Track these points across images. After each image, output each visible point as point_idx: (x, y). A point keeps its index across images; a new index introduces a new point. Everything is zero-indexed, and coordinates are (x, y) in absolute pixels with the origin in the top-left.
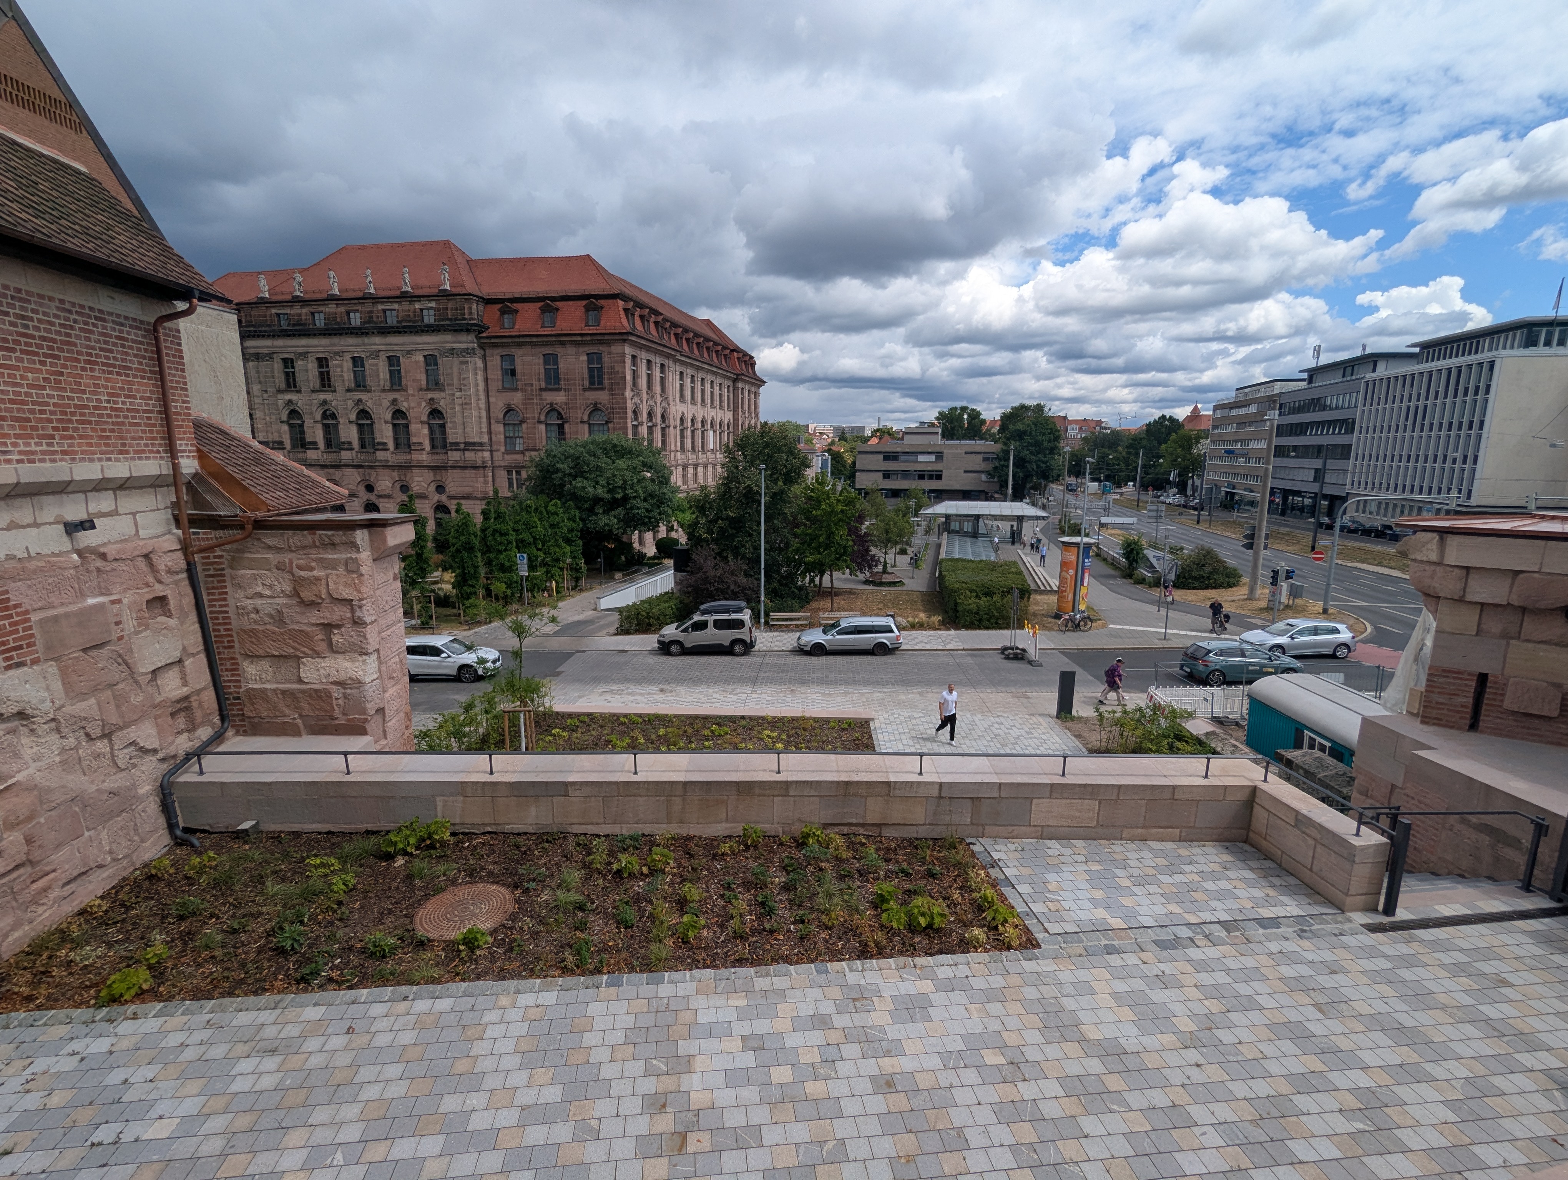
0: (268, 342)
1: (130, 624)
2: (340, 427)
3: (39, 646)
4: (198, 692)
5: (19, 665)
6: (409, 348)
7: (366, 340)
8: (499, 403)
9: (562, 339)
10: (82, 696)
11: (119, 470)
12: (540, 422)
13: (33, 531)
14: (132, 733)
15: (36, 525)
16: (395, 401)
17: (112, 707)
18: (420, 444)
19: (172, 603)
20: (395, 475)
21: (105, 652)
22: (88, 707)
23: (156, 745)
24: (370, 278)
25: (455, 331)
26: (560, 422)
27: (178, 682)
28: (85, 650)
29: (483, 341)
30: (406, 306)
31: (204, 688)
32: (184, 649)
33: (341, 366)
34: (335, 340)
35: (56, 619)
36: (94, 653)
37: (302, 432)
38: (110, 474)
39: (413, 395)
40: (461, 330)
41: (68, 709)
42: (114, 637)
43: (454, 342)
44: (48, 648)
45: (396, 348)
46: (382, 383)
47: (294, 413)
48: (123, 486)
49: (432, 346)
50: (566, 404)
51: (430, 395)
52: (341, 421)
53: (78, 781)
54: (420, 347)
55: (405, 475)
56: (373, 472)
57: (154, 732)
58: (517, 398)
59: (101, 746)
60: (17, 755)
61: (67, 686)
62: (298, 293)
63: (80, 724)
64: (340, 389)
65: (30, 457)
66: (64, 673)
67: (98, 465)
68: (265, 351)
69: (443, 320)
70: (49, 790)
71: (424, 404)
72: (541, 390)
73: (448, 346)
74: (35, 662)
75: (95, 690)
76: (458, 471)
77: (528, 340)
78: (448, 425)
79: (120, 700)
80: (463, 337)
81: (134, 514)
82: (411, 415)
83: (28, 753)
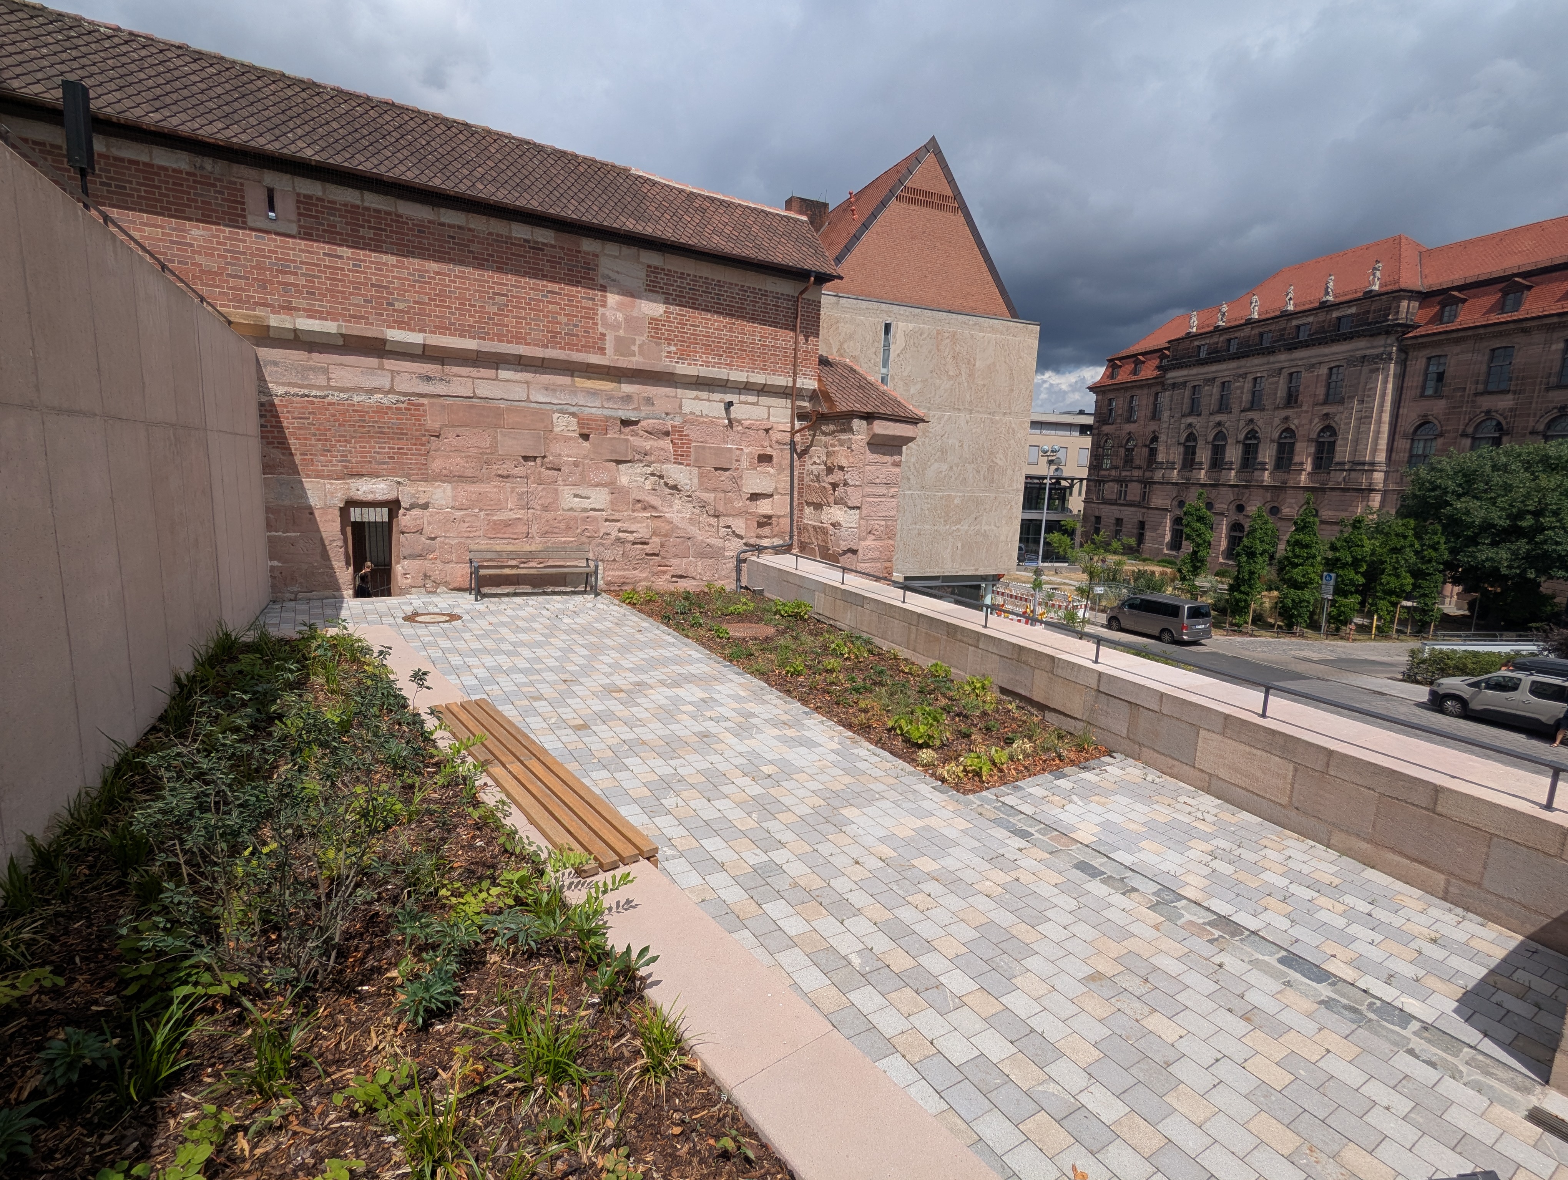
0: (1184, 372)
1: (745, 463)
2: (1228, 447)
3: (692, 458)
4: (779, 517)
5: (680, 463)
6: (1314, 361)
7: (1272, 359)
8: (1411, 415)
9: (1524, 325)
10: (706, 490)
11: (759, 378)
12: (1464, 435)
13: (707, 403)
14: (729, 521)
15: (709, 400)
16: (1287, 419)
17: (722, 502)
18: (1302, 463)
19: (775, 460)
20: (1268, 496)
21: (727, 473)
22: (709, 496)
23: (743, 534)
24: (1291, 295)
25: (1371, 336)
26: (1497, 435)
27: (770, 507)
28: (716, 469)
29: (1405, 343)
30: (1322, 316)
31: (783, 516)
32: (776, 488)
33: (1242, 388)
34: (1243, 362)
35: (704, 448)
36: (720, 472)
37: (1194, 454)
38: (752, 380)
39: (1307, 412)
40: (1380, 334)
41: (697, 493)
42: (734, 467)
43: (1368, 348)
44: (696, 461)
45: (1300, 363)
46: (1278, 400)
47: (1191, 437)
48: (763, 390)
49: (1340, 357)
50: (1511, 410)
51: (1326, 410)
52: (1229, 441)
53: (693, 530)
54: (1326, 359)
55: (1278, 496)
56: (1247, 491)
57: (744, 526)
58: (1439, 407)
59: (713, 521)
60: (671, 506)
61: (701, 483)
62: (1221, 323)
63: (703, 505)
64: (1236, 410)
65: (707, 364)
66: (701, 475)
67: (746, 374)
68: (1181, 380)
69: (1361, 325)
70: (677, 527)
71: (1317, 420)
72: (1476, 395)
73: (1359, 354)
74: (688, 465)
75: (715, 490)
76: (1338, 493)
77: (1470, 333)
78: (1339, 442)
79: (728, 501)
80: (1381, 341)
81: (769, 407)
82: (1300, 433)
83: (676, 507)
